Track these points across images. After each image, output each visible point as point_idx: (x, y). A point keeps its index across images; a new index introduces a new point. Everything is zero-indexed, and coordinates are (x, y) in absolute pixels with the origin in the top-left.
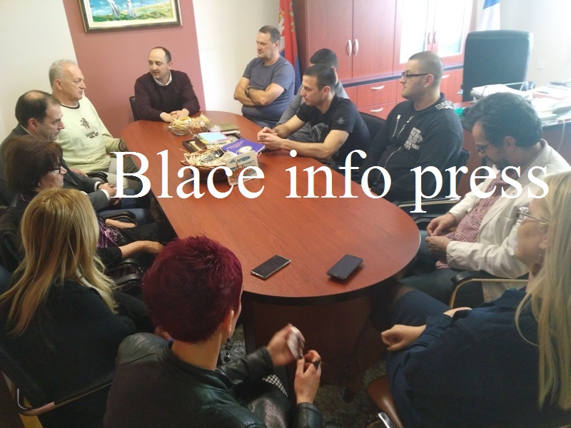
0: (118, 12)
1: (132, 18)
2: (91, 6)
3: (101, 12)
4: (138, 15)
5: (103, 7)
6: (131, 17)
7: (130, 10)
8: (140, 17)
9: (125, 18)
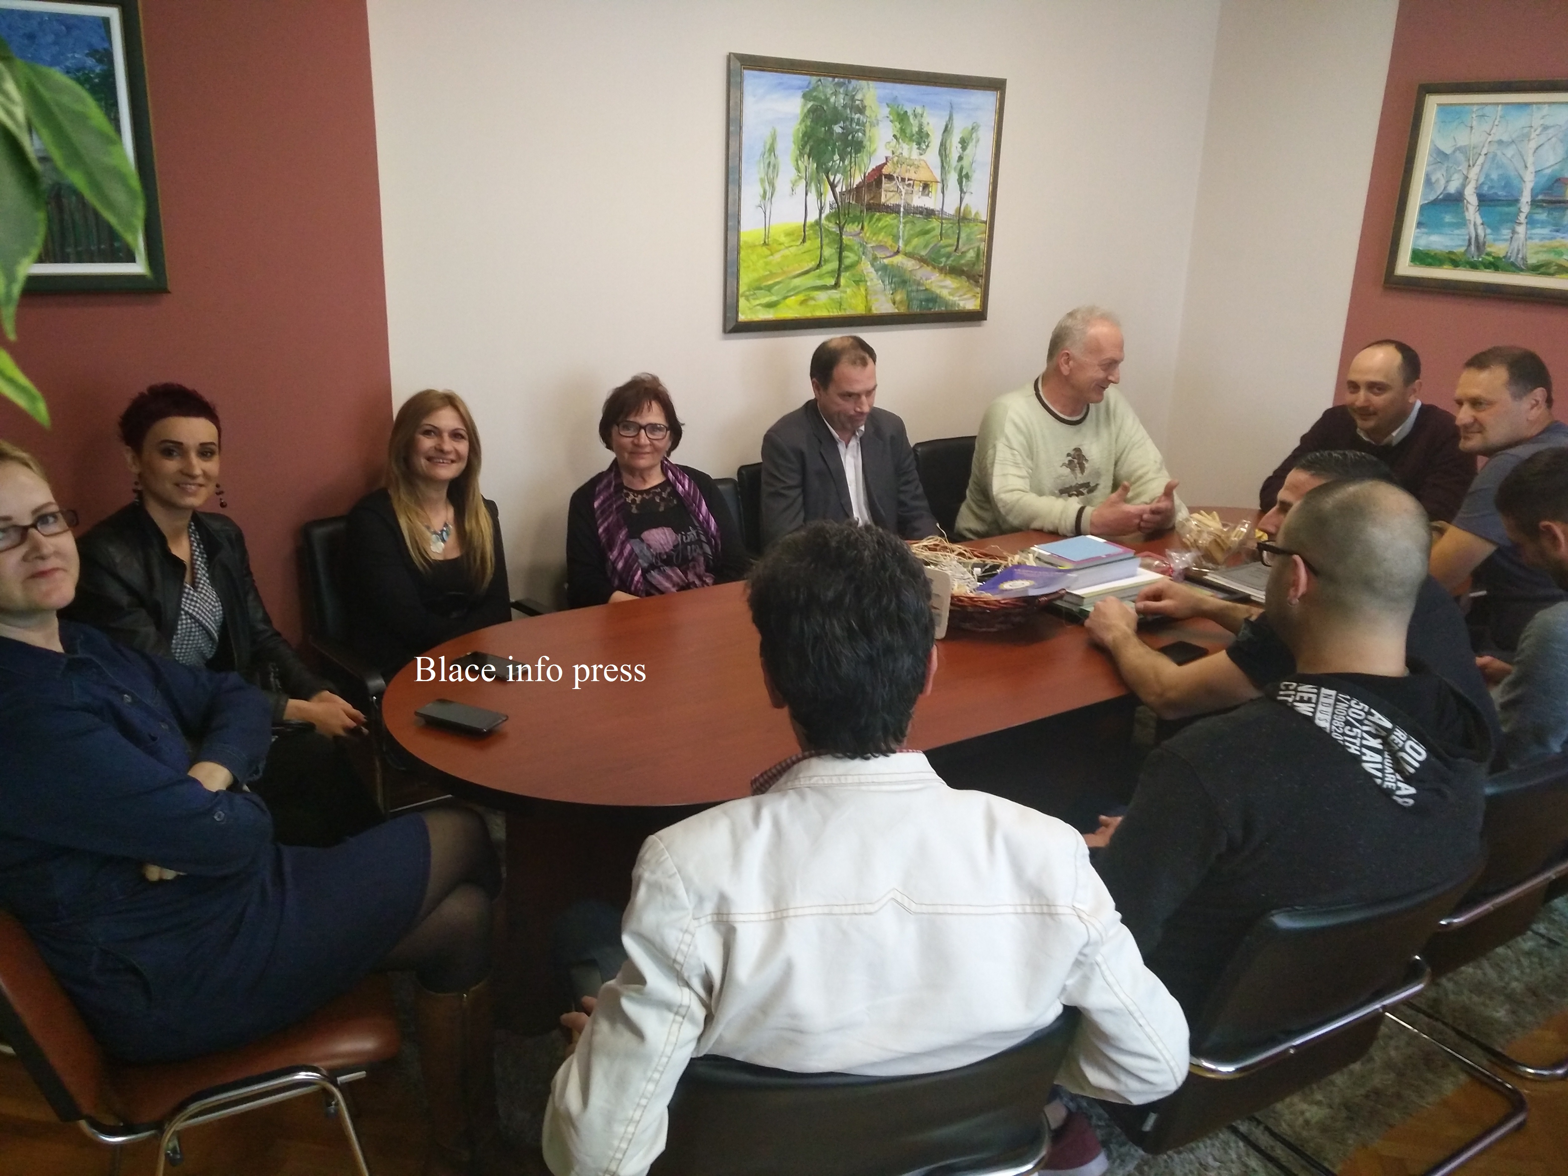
0: (1480, 246)
1: (1513, 267)
2: (1420, 225)
3: (1437, 242)
4: (1532, 260)
5: (1447, 230)
6: (1513, 264)
7: (1515, 245)
8: (1537, 269)
9: (1495, 265)
